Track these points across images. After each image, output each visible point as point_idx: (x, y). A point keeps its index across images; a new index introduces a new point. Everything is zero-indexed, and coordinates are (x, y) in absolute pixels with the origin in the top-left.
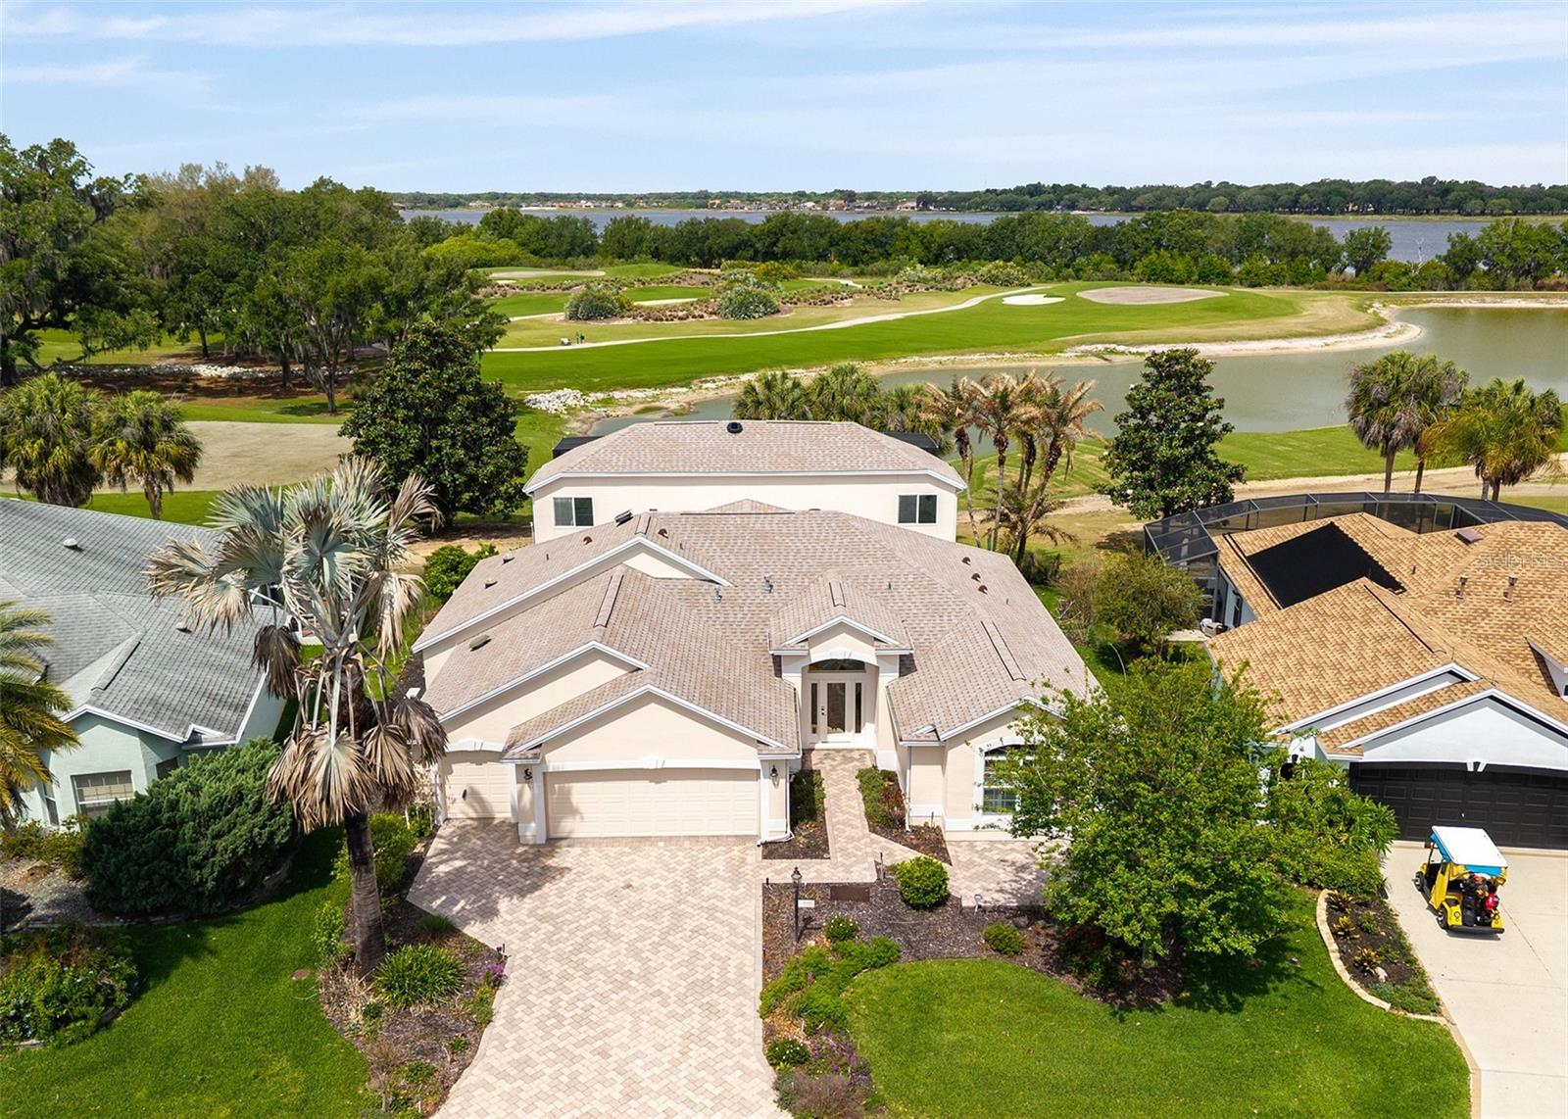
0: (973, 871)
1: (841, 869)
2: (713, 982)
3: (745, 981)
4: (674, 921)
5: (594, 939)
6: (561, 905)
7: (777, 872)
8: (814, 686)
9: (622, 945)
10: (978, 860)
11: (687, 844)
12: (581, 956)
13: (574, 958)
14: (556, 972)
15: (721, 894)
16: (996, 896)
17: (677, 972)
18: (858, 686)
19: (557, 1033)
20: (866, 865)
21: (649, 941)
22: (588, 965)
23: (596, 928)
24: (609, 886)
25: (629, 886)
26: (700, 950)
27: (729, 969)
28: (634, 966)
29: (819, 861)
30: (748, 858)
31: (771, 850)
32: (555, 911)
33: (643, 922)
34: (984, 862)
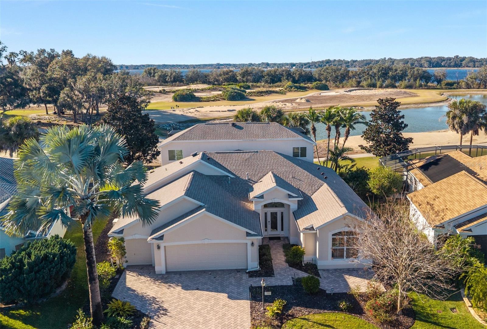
0: (329, 280)
1: (279, 280)
2: (232, 325)
3: (244, 324)
4: (215, 302)
5: (184, 309)
7: (254, 282)
9: (195, 311)
10: (331, 276)
11: (220, 273)
12: (180, 316)
13: (177, 317)
14: (170, 322)
15: (233, 291)
16: (339, 289)
17: (218, 321)
18: (282, 213)
20: (289, 279)
21: (206, 310)
22: (183, 319)
23: (186, 305)
26: (226, 313)
27: (238, 319)
28: (201, 320)
29: (270, 278)
30: (244, 277)
31: (253, 274)
33: (204, 302)
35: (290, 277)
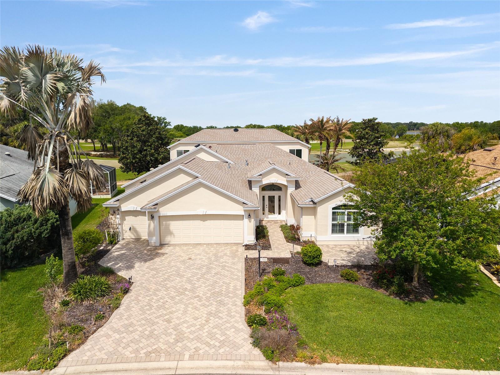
0: (330, 254)
1: (276, 253)
2: (222, 292)
3: (237, 292)
4: (207, 270)
5: (172, 276)
6: (161, 265)
7: (250, 254)
8: (264, 197)
9: (184, 279)
10: (331, 251)
11: (215, 246)
12: (166, 282)
13: (162, 283)
14: (153, 288)
15: (227, 261)
16: (342, 262)
17: (207, 288)
18: (280, 197)
19: (148, 312)
20: (286, 252)
21: (196, 277)
22: (168, 286)
23: (174, 273)
24: (182, 259)
25: (190, 259)
26: (218, 280)
27: (230, 287)
28: (189, 286)
29: (267, 251)
30: (239, 250)
31: (248, 247)
32: (158, 267)
33: (195, 271)
34: (334, 251)
35: (289, 250)
